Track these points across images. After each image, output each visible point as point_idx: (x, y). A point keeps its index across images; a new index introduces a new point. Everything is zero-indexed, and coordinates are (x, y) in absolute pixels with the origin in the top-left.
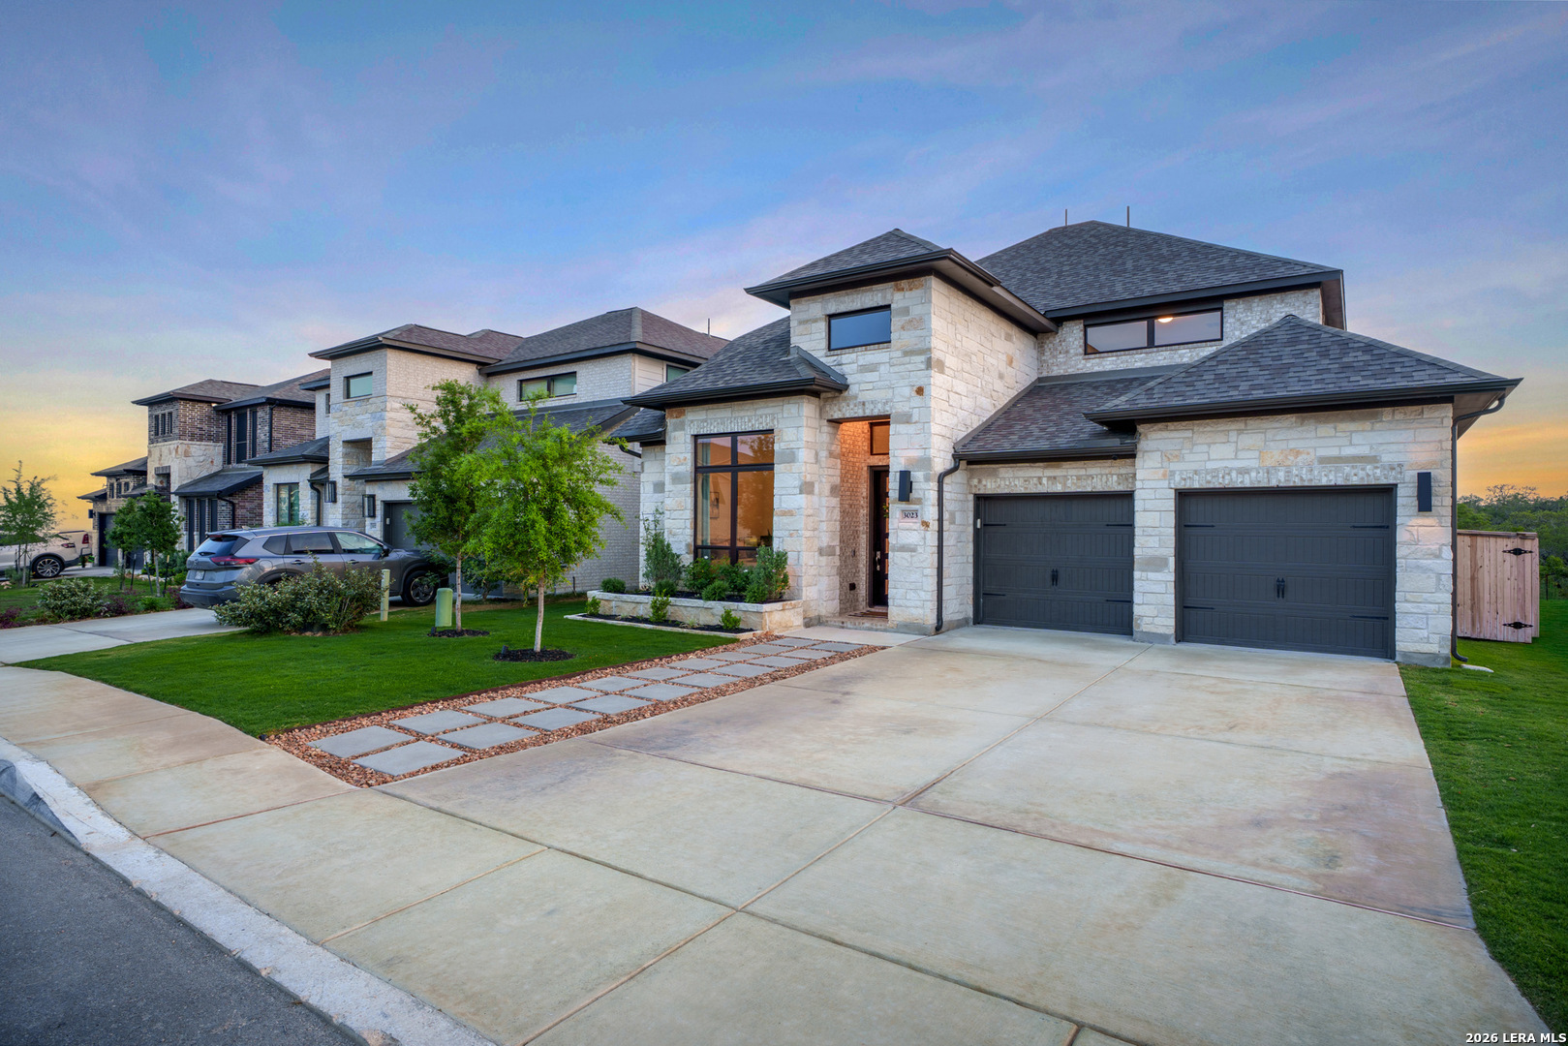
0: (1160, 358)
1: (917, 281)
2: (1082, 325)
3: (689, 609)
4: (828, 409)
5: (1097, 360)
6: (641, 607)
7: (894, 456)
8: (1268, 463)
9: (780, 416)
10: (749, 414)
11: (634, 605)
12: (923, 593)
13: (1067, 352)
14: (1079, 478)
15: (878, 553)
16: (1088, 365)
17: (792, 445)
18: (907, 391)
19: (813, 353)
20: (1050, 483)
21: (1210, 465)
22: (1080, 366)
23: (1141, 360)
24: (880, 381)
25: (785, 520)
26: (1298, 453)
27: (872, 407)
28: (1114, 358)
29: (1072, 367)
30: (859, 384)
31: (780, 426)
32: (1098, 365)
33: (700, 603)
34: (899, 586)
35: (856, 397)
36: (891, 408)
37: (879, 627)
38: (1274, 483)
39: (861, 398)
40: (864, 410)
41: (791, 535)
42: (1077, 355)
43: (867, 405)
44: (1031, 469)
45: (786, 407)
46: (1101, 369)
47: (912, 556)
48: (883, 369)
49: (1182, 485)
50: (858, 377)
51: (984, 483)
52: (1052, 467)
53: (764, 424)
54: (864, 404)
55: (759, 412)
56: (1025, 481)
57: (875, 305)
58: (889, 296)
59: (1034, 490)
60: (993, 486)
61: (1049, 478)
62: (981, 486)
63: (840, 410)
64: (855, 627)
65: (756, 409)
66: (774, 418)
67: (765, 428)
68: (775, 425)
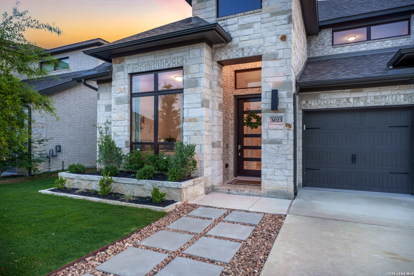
0: (375, 45)
2: (331, 31)
3: (127, 185)
4: (217, 54)
5: (340, 48)
6: (94, 183)
7: (265, 82)
9: (187, 57)
10: (166, 57)
11: (89, 182)
12: (287, 171)
13: (323, 44)
14: (375, 97)
15: (239, 146)
16: (335, 50)
17: (196, 76)
18: (274, 39)
19: (207, 20)
20: (355, 101)
22: (331, 51)
23: (364, 47)
24: (254, 34)
25: (191, 124)
27: (249, 51)
28: (349, 47)
29: (326, 52)
30: (239, 37)
31: (187, 64)
32: (341, 50)
33: (135, 181)
34: (269, 167)
35: (237, 45)
36: (262, 50)
37: (255, 193)
39: (241, 46)
40: (243, 54)
41: (195, 134)
42: (328, 46)
43: (245, 50)
44: (341, 94)
45: (191, 51)
46: (342, 52)
47: (278, 147)
48: (256, 26)
50: (239, 33)
51: (310, 102)
52: (357, 91)
53: (176, 63)
54: (243, 49)
55: (173, 56)
56: (338, 101)
59: (344, 106)
60: (316, 104)
61: (354, 98)
62: (307, 105)
63: (226, 55)
64: (238, 193)
65: (171, 54)
66: (184, 59)
67: (177, 66)
68: (184, 64)
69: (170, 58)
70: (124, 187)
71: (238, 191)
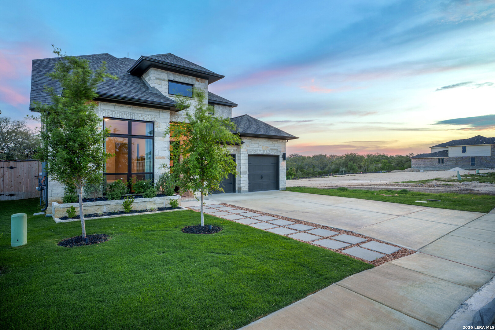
1: (203, 80)
3: (140, 203)
8: (264, 149)
9: (158, 117)
10: (141, 112)
17: (164, 130)
21: (255, 149)
25: (161, 161)
26: (268, 147)
31: (158, 121)
33: (147, 199)
37: (191, 200)
38: (264, 154)
39: (183, 116)
45: (161, 113)
49: (250, 153)
53: (150, 119)
55: (146, 113)
57: (189, 83)
58: (194, 81)
64: (182, 201)
65: (145, 111)
66: (155, 117)
67: (150, 121)
68: (155, 120)
69: (145, 114)
70: (137, 205)
71: (182, 200)
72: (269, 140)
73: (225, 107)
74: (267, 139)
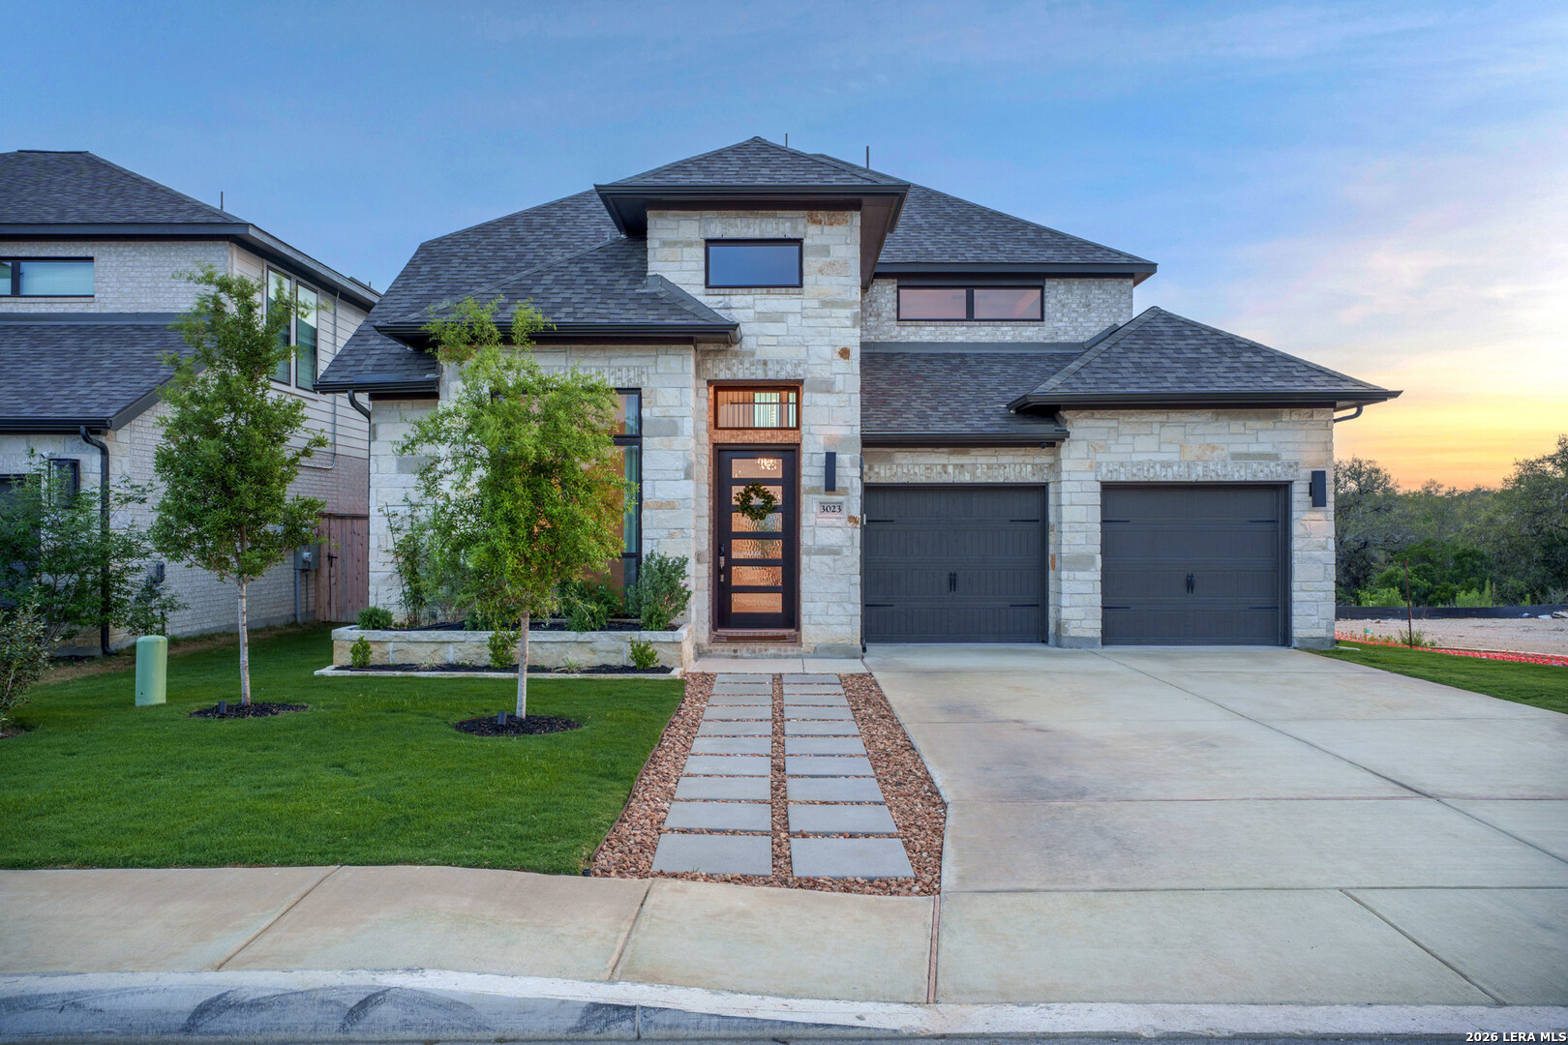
0: (982, 333)
1: (839, 215)
2: (895, 286)
3: (548, 645)
4: (709, 365)
5: (914, 328)
7: (810, 433)
8: (1189, 457)
9: (652, 370)
10: (598, 363)
12: (851, 606)
13: (879, 315)
14: (989, 467)
15: (722, 559)
16: (903, 333)
17: (672, 412)
18: (828, 352)
19: (684, 288)
20: (957, 471)
21: (1135, 458)
22: (894, 334)
23: (962, 333)
24: (788, 335)
25: (662, 514)
26: (1214, 448)
27: (777, 368)
28: (933, 328)
29: (885, 333)
30: (757, 336)
31: (651, 385)
32: (915, 334)
33: (571, 635)
34: (817, 599)
35: (752, 354)
36: (805, 371)
37: (789, 653)
38: (1193, 478)
39: (760, 354)
40: (765, 371)
41: (671, 536)
42: (890, 320)
43: (770, 365)
44: (934, 455)
45: (661, 359)
46: (916, 339)
47: (835, 560)
48: (791, 319)
49: (1108, 478)
50: (755, 327)
51: (876, 470)
52: (959, 453)
53: (625, 380)
54: (765, 363)
55: (615, 363)
56: (928, 469)
57: (781, 236)
58: (801, 227)
59: (939, 480)
60: (888, 474)
61: (955, 466)
62: (872, 474)
63: (729, 369)
64: (754, 655)
65: (610, 358)
66: (643, 373)
67: (626, 386)
68: (643, 383)
69: (609, 367)
70: (539, 651)
71: (755, 652)
72: (1218, 415)
73: (1097, 281)
74: (1208, 414)
